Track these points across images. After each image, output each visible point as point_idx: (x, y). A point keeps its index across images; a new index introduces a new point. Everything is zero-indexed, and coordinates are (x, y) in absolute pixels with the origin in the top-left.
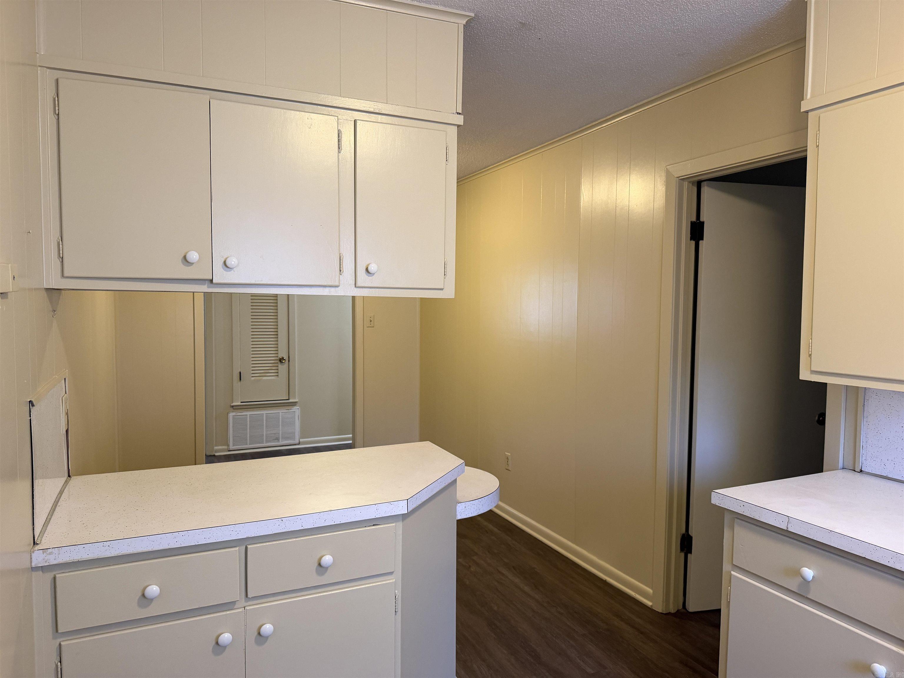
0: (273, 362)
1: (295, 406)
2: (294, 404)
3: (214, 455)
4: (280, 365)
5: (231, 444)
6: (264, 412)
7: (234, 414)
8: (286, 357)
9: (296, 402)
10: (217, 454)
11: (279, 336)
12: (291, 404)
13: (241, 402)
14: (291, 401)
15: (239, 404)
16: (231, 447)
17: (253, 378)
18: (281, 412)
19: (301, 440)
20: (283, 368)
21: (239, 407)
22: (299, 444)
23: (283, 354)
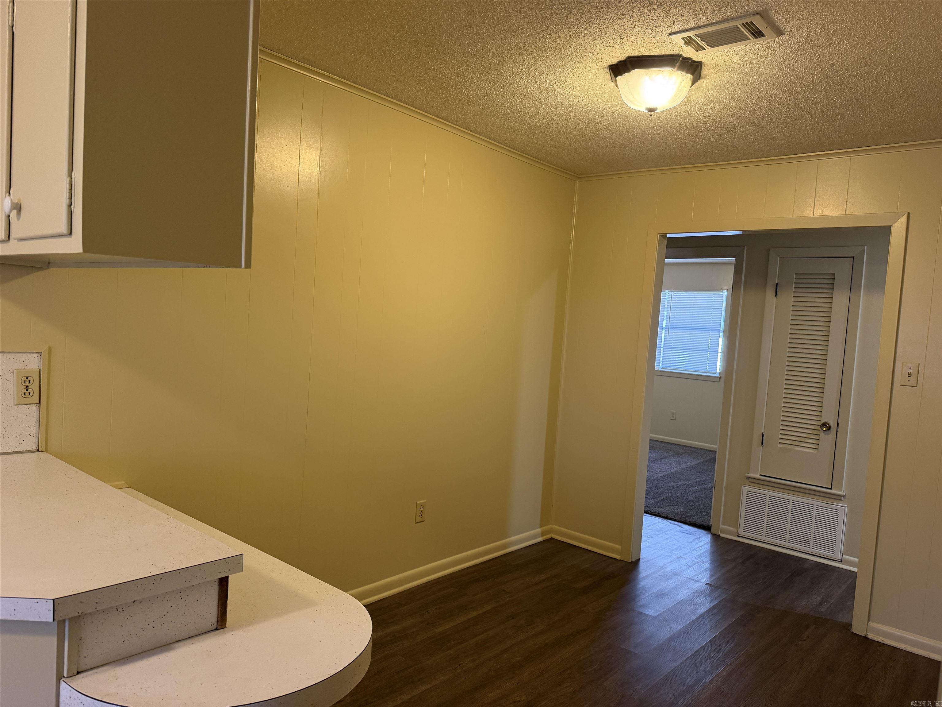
0: (813, 427)
1: (841, 502)
2: (839, 498)
3: (719, 536)
4: (822, 435)
5: (742, 529)
6: (792, 498)
7: (749, 489)
8: (833, 425)
9: (844, 496)
10: (722, 535)
11: (826, 390)
12: (835, 497)
13: (762, 475)
14: (832, 491)
15: (758, 476)
16: (742, 533)
17: (781, 446)
18: (817, 503)
19: (844, 556)
20: (827, 439)
21: (755, 481)
22: (841, 561)
23: (829, 418)
